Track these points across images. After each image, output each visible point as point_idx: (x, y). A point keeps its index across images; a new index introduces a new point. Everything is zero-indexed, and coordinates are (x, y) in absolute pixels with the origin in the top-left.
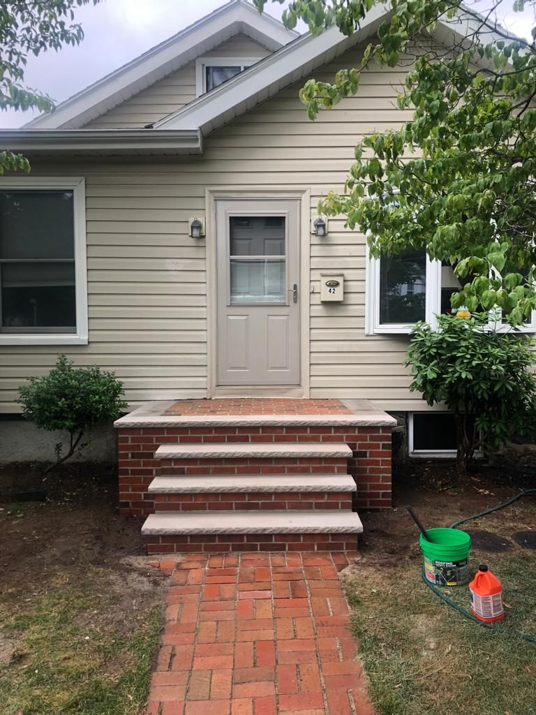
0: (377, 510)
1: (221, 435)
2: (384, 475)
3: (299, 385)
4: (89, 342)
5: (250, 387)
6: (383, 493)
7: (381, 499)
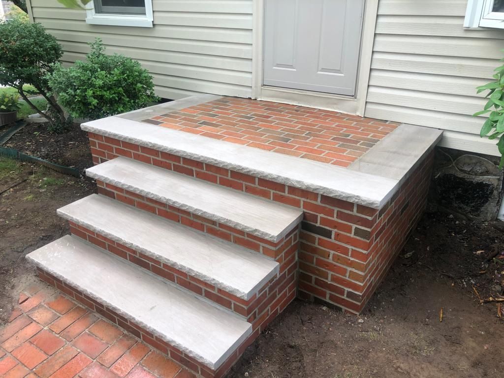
0: (339, 310)
1: (167, 161)
2: (354, 270)
3: (354, 96)
4: (154, 25)
5: (296, 92)
6: (349, 293)
7: (345, 297)
